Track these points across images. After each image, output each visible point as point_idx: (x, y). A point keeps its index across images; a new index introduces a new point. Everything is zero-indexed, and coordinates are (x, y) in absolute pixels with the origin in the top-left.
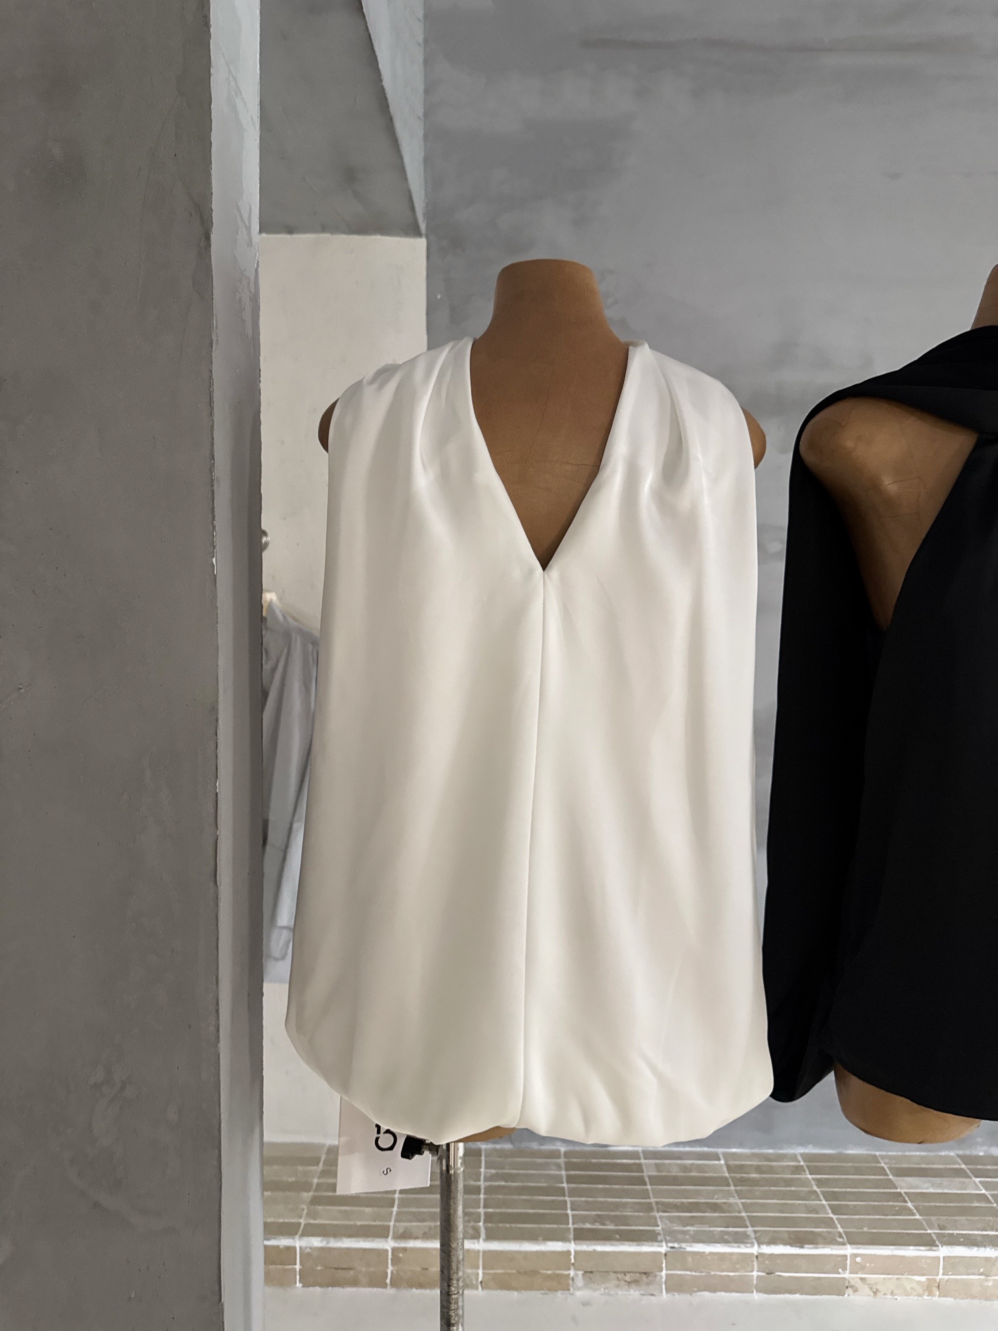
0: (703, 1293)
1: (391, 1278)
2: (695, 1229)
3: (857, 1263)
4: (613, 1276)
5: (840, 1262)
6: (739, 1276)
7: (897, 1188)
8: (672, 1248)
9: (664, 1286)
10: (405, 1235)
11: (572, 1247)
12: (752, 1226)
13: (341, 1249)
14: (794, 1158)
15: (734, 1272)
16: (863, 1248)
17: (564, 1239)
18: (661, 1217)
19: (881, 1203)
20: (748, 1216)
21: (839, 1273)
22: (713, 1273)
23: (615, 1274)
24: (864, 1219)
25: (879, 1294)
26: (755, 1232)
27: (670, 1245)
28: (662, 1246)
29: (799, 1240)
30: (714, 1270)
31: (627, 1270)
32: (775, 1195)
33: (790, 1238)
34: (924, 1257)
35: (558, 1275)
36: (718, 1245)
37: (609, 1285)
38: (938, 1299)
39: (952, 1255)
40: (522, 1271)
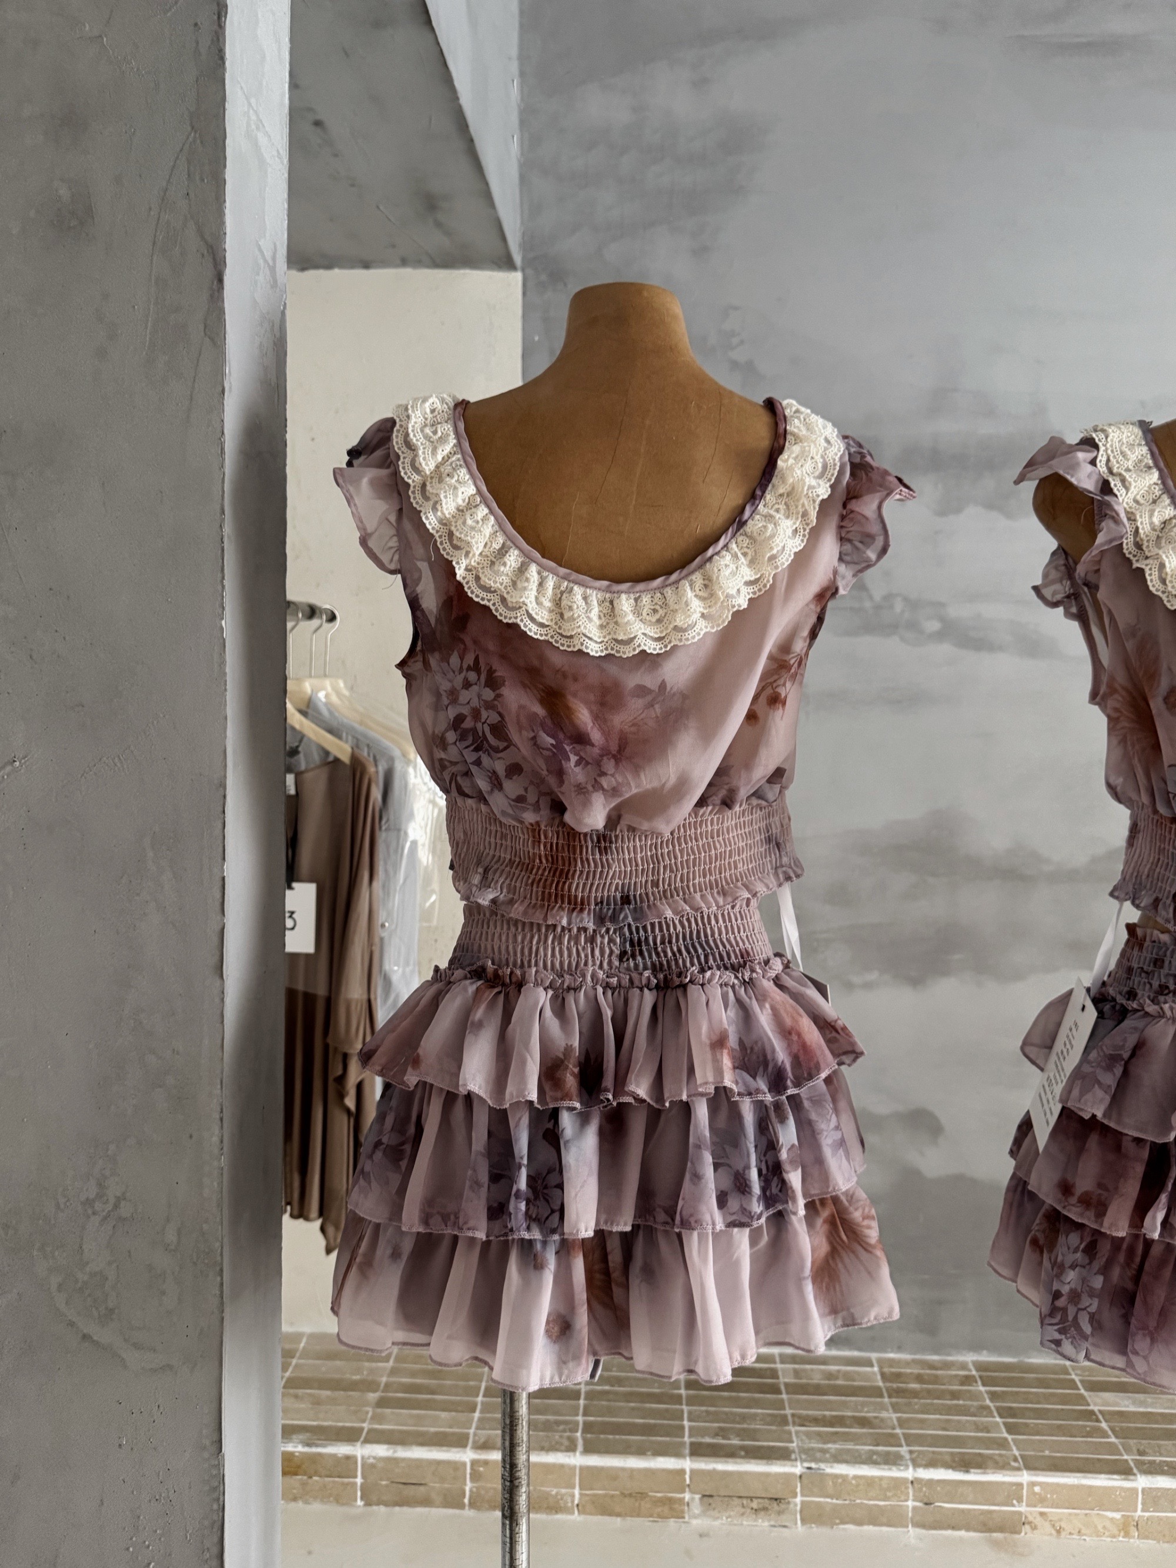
0: (847, 1526)
1: (469, 1497)
2: (837, 1446)
3: (1039, 1494)
4: (737, 1501)
5: (1014, 1492)
6: (891, 1505)
7: (1089, 1405)
8: (809, 1468)
9: (799, 1516)
10: (485, 1446)
11: (687, 1464)
12: (908, 1445)
13: (409, 1460)
14: (963, 1366)
15: (884, 1500)
16: (1043, 1475)
17: (678, 1455)
18: (797, 1433)
19: (1069, 1422)
20: (904, 1434)
21: (1013, 1505)
22: (858, 1501)
23: (740, 1500)
24: (1046, 1440)
25: (1063, 1533)
26: (911, 1452)
27: (806, 1465)
28: (796, 1466)
29: (965, 1464)
30: (860, 1499)
31: (752, 1495)
32: (937, 1410)
33: (954, 1461)
34: (1119, 1487)
35: (671, 1500)
36: (865, 1467)
37: (732, 1513)
38: (1138, 1542)
39: (1153, 1486)
40: (627, 1492)
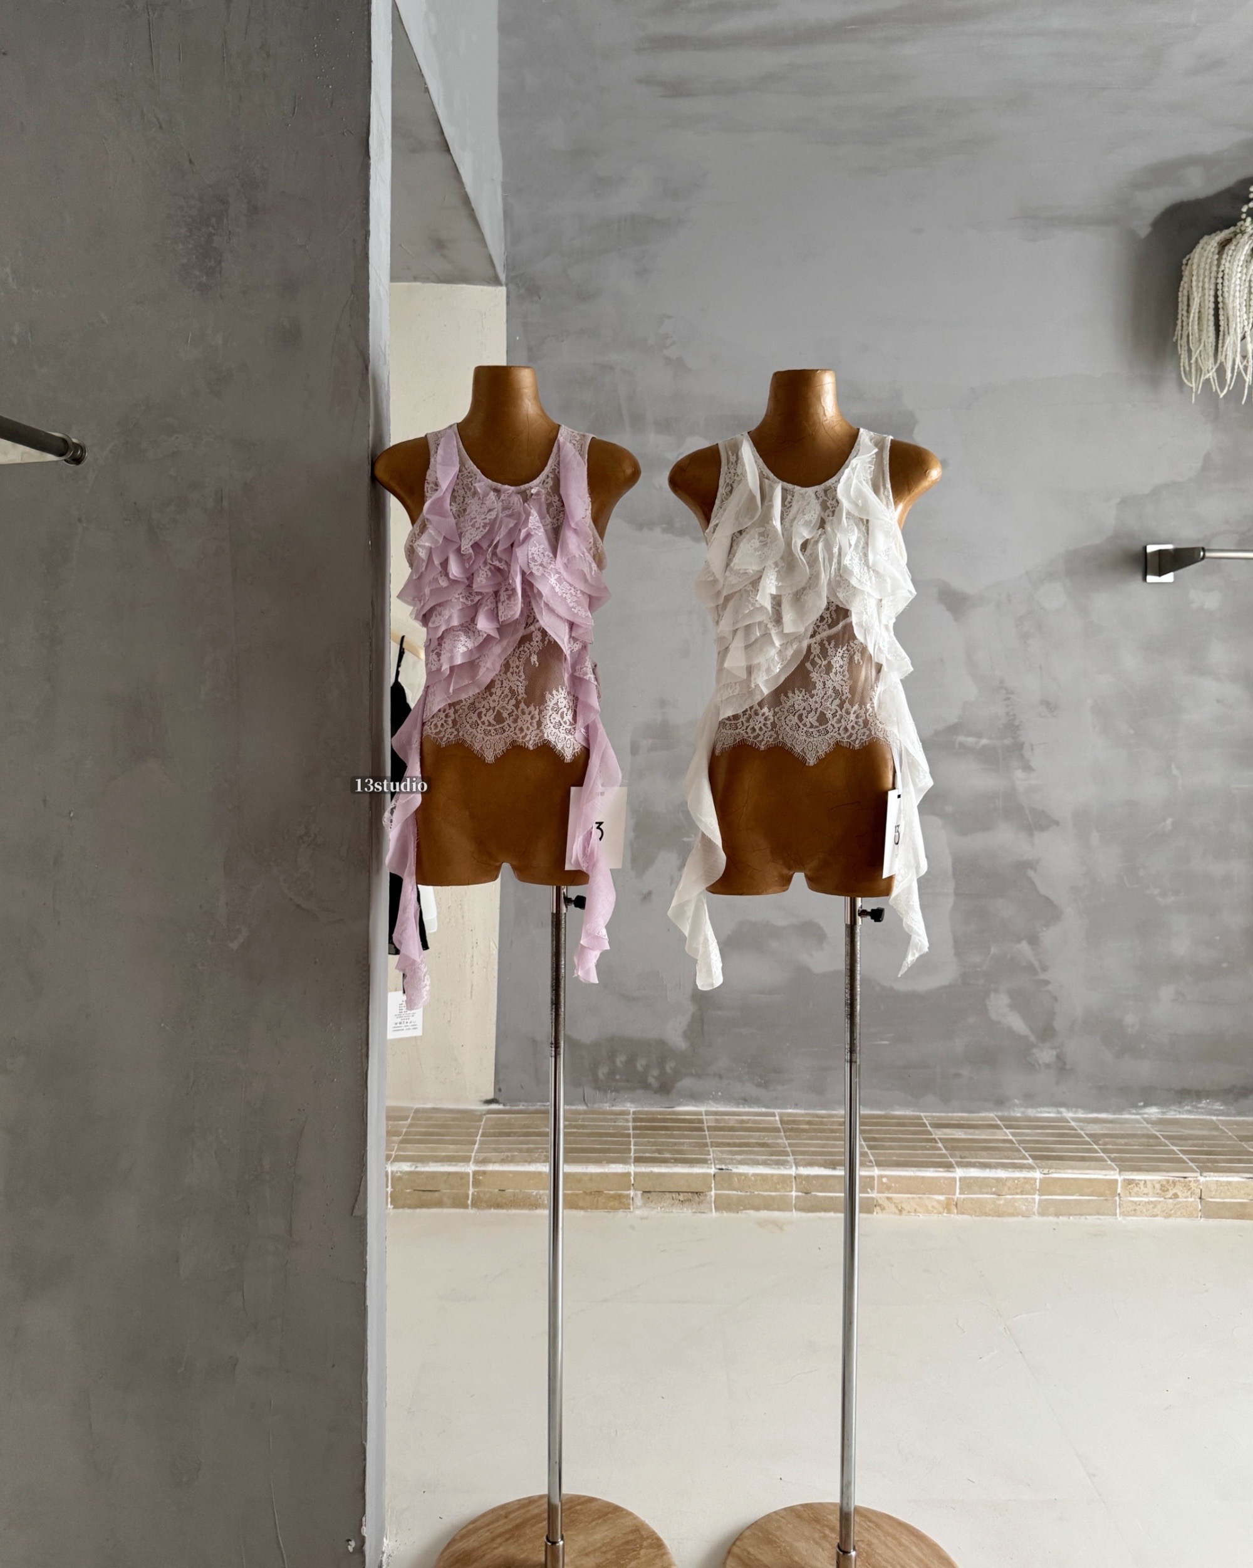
0: (748, 1211)
1: (472, 1198)
2: (742, 1157)
3: (884, 1183)
4: (668, 1195)
5: (868, 1181)
6: (780, 1195)
7: (932, 1135)
8: (722, 1169)
9: (713, 1205)
10: (485, 1161)
11: (632, 1169)
12: (793, 1155)
13: (427, 1172)
15: (775, 1191)
16: (890, 1171)
17: (626, 1163)
18: (714, 1151)
19: (917, 1144)
20: (792, 1150)
21: (868, 1193)
22: (756, 1193)
23: (671, 1194)
24: (894, 1153)
25: (904, 1212)
26: (795, 1159)
27: (718, 1167)
28: (712, 1168)
29: (833, 1165)
30: (758, 1191)
31: (679, 1190)
32: (820, 1138)
33: (825, 1163)
34: (944, 1178)
35: (620, 1196)
36: (761, 1167)
37: (665, 1204)
38: (956, 1217)
39: (967, 1176)
40: (588, 1192)
